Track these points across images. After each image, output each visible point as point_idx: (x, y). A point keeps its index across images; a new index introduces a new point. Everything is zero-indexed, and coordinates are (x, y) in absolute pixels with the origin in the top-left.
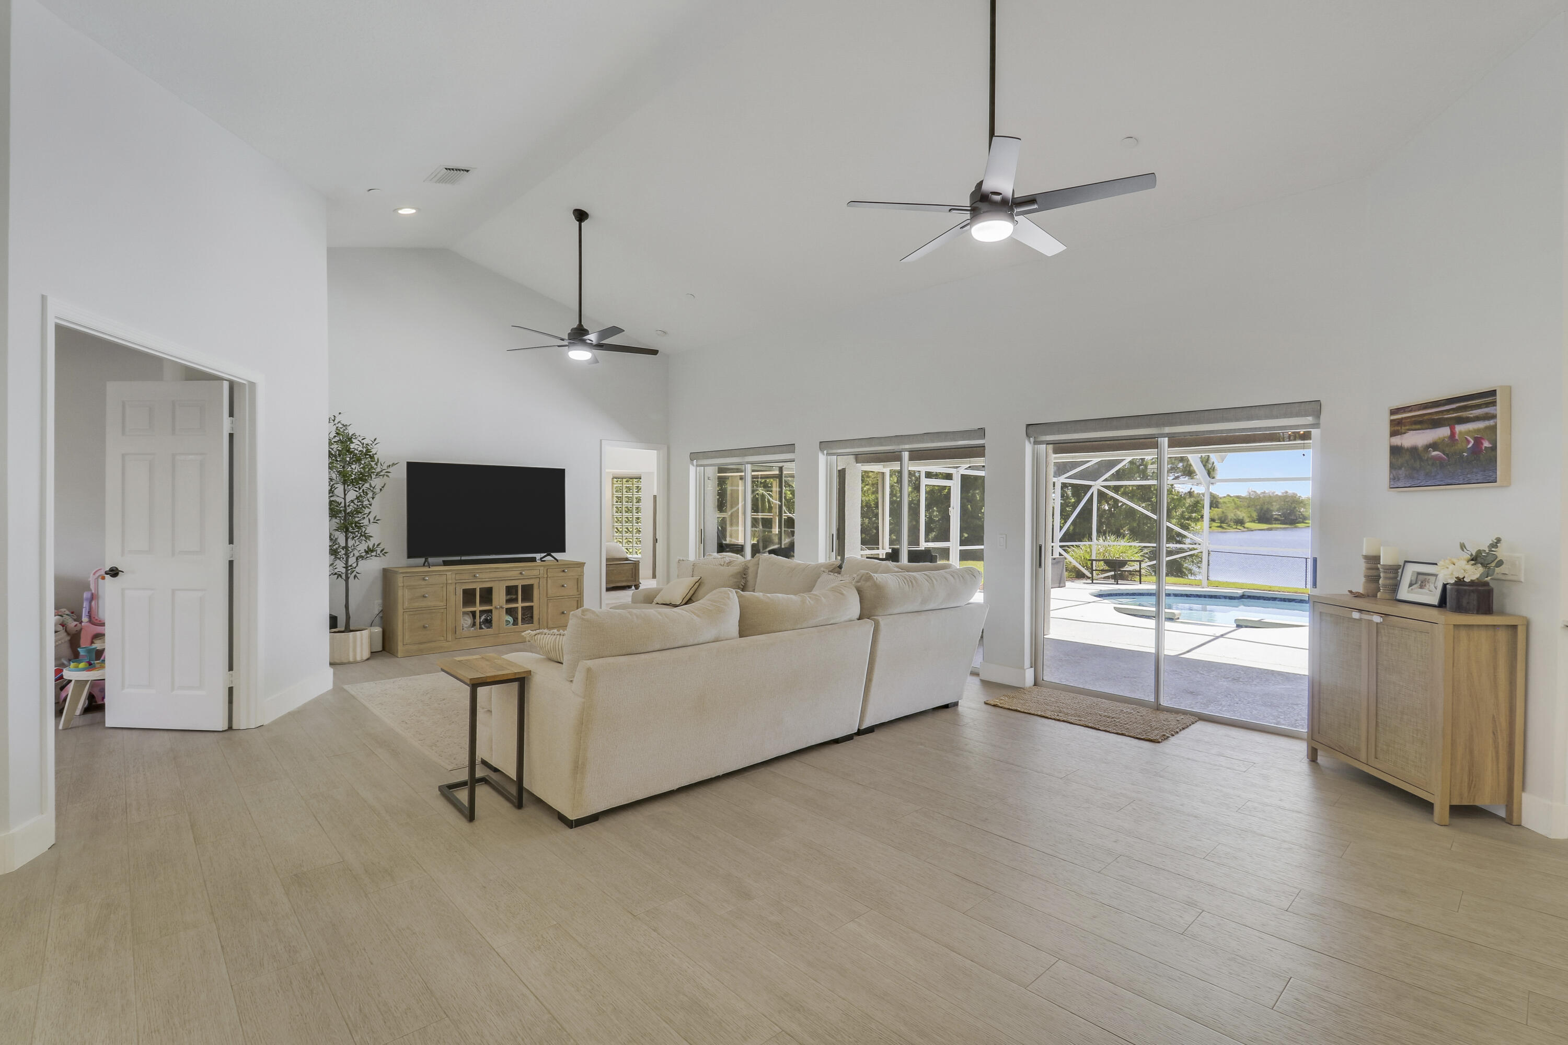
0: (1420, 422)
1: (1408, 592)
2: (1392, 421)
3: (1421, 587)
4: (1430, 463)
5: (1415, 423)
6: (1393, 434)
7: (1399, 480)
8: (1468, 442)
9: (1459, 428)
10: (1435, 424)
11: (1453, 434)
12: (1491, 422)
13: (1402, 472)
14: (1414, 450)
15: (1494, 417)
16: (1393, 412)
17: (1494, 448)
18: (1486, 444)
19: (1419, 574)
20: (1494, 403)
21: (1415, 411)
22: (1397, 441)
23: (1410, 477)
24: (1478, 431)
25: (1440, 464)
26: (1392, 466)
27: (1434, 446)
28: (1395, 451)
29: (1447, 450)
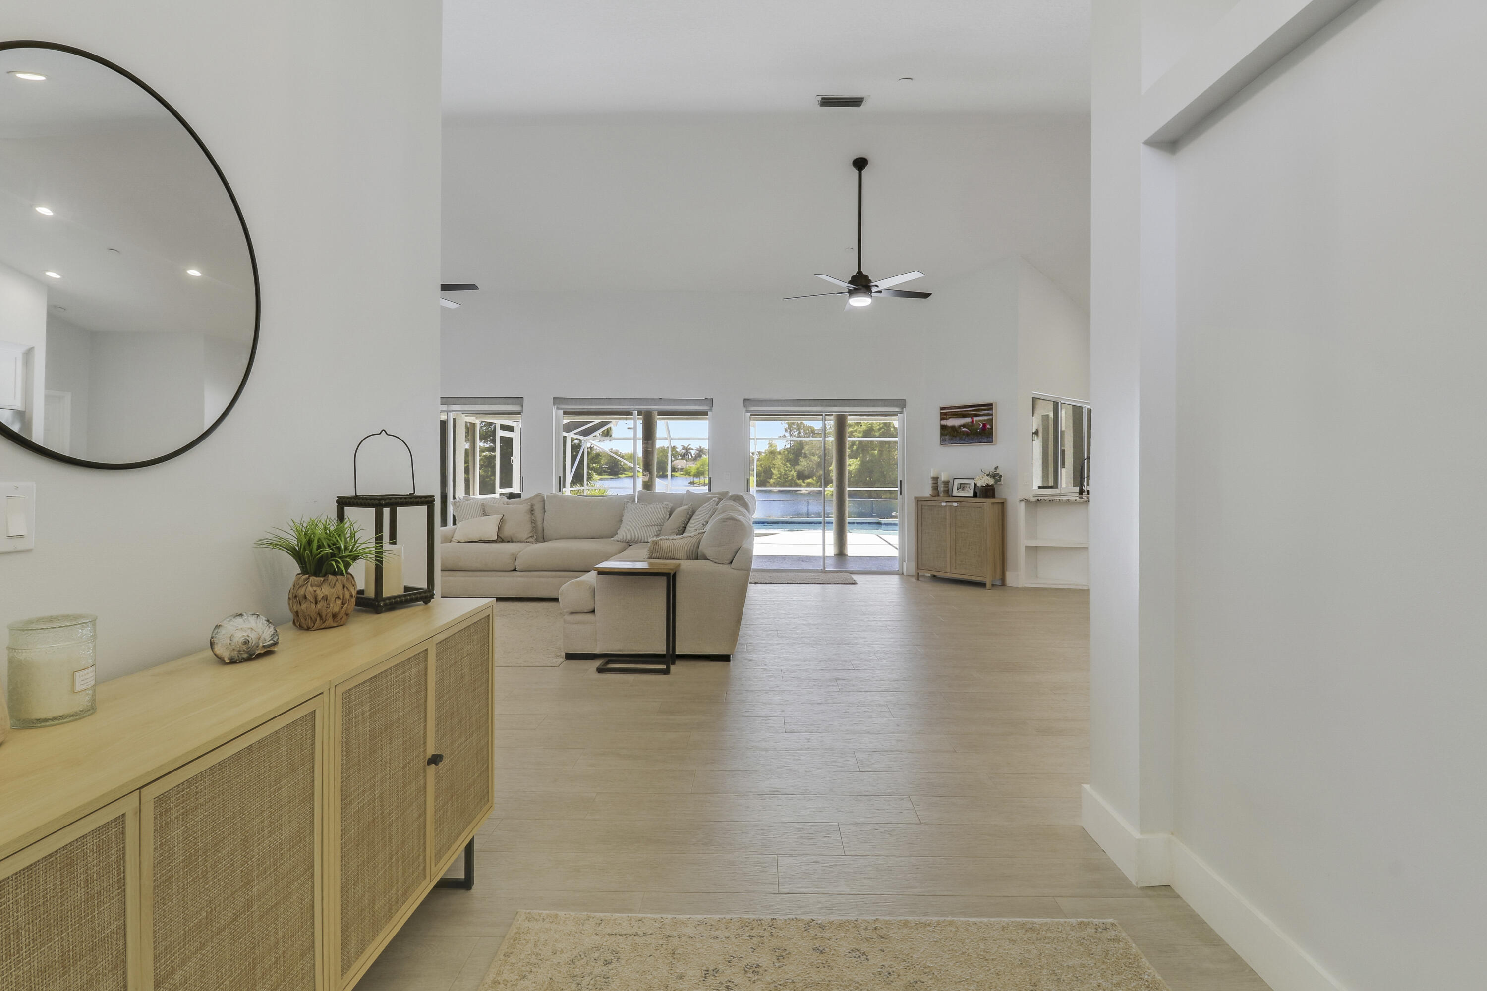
0: (956, 415)
1: (957, 492)
2: (941, 413)
3: (963, 490)
4: (962, 433)
5: (954, 415)
6: (942, 419)
7: (946, 440)
8: (980, 425)
9: (975, 419)
10: (964, 416)
11: (973, 421)
12: (991, 417)
13: (947, 437)
14: (953, 427)
15: (992, 415)
16: (942, 409)
17: (992, 428)
18: (988, 426)
19: (961, 484)
20: (992, 409)
21: (954, 409)
22: (944, 422)
23: (952, 440)
24: (985, 420)
25: (967, 434)
26: (942, 434)
27: (964, 426)
28: (943, 427)
29: (970, 428)
